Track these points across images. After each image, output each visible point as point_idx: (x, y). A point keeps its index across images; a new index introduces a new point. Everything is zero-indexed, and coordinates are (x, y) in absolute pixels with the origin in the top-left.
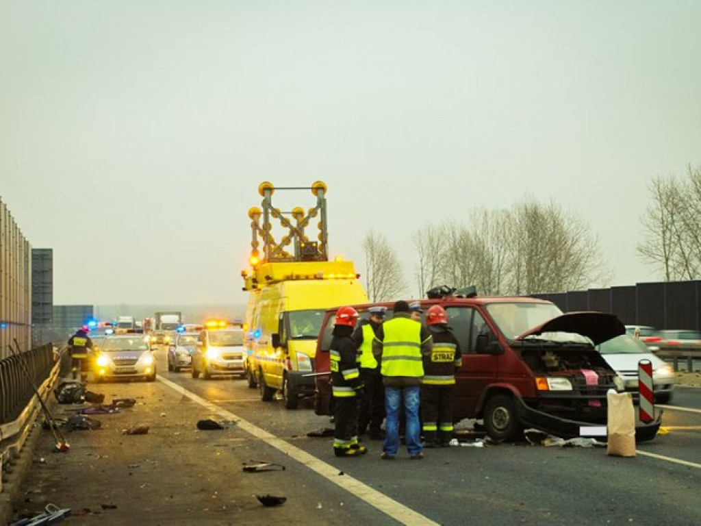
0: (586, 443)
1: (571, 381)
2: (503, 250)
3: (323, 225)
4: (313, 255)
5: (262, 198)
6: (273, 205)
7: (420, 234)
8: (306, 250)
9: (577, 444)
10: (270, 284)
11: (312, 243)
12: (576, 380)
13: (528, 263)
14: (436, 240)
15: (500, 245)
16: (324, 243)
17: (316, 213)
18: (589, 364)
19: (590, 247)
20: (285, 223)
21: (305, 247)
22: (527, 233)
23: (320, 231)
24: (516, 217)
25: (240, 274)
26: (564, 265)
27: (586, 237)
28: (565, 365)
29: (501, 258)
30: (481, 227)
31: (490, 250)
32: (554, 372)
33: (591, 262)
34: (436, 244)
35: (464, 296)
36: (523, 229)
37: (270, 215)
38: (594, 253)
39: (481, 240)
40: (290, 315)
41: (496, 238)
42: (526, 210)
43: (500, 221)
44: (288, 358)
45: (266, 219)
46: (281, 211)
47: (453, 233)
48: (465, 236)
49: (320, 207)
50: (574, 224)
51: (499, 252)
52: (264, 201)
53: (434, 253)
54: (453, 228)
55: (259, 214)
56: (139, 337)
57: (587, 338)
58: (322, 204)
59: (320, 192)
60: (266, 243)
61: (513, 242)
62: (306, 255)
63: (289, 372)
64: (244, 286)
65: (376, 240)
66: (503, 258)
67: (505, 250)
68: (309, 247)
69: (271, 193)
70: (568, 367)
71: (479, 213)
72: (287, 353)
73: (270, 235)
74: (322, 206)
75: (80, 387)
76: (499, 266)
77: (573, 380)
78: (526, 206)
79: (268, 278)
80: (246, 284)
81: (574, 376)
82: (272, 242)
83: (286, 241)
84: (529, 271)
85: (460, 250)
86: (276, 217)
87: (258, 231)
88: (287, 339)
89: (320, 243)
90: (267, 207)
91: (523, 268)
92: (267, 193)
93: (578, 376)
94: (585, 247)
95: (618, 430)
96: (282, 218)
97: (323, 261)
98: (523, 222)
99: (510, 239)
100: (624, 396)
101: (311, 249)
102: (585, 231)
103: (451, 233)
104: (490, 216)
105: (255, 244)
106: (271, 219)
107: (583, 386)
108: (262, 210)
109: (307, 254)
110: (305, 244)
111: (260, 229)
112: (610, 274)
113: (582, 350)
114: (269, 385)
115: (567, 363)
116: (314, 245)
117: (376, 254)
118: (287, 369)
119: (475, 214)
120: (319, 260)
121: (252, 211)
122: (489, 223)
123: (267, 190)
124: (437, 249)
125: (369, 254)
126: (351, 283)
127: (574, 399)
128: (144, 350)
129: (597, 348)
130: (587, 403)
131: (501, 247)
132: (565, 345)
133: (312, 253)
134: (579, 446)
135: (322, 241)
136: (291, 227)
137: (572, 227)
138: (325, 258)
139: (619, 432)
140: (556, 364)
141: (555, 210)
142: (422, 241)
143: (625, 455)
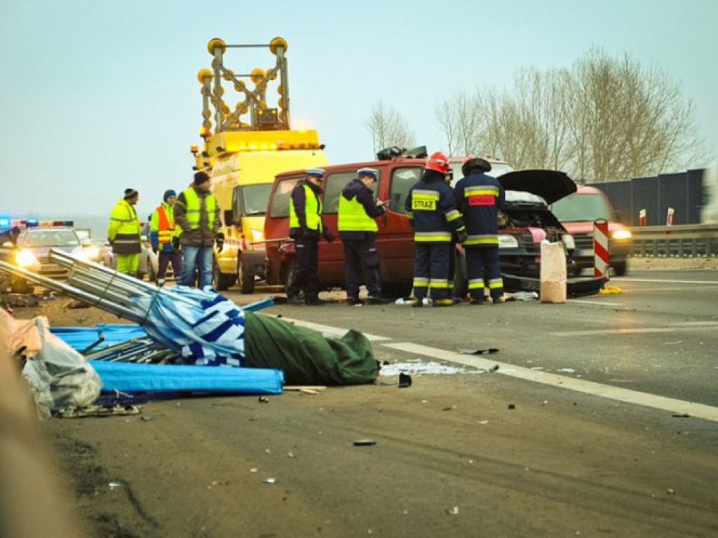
0: (528, 297)
1: (517, 239)
2: (561, 127)
3: (283, 90)
4: (272, 125)
5: (212, 58)
6: (224, 65)
7: (447, 108)
8: (265, 117)
9: (518, 298)
10: (222, 157)
11: (271, 110)
12: (522, 238)
13: (596, 146)
14: (469, 115)
15: (557, 120)
16: (285, 110)
17: (276, 75)
18: (539, 222)
19: (680, 120)
20: (240, 87)
21: (264, 114)
22: (594, 103)
23: (280, 96)
24: (580, 82)
25: (190, 150)
26: (643, 147)
27: (675, 105)
28: (514, 223)
29: (559, 138)
30: (530, 95)
31: (544, 127)
32: (502, 230)
33: (682, 140)
34: (469, 123)
35: (414, 156)
36: (588, 98)
37: (222, 79)
38: (685, 128)
39: (531, 114)
40: (244, 190)
41: (552, 111)
42: (593, 69)
43: (557, 86)
44: (243, 237)
45: (218, 82)
46: (235, 73)
47: (493, 105)
48: (509, 110)
49: (280, 67)
50: (657, 89)
51: (556, 130)
52: (214, 60)
53: (467, 135)
54: (492, 98)
55: (210, 77)
56: (68, 230)
57: (541, 198)
58: (282, 64)
59: (279, 50)
60: (218, 110)
61: (576, 117)
62: (263, 125)
63: (245, 252)
64: (195, 165)
65: (386, 117)
66: (562, 138)
67: (564, 128)
68: (267, 114)
69: (223, 52)
70: (516, 225)
71: (529, 77)
72: (241, 231)
73: (222, 101)
74: (282, 66)
75: (5, 277)
76: (557, 151)
77: (519, 237)
78: (592, 66)
79: (219, 149)
80: (197, 162)
81: (520, 234)
82: (226, 110)
83: (242, 108)
84: (596, 156)
85: (503, 129)
86: (229, 80)
87: (209, 99)
88: (242, 216)
89: (280, 110)
90: (218, 67)
91: (590, 152)
92: (218, 51)
93: (525, 234)
94: (672, 119)
95: (549, 278)
96: (236, 81)
97: (284, 129)
98: (588, 89)
99: (571, 111)
100: (555, 245)
101: (270, 117)
102: (674, 96)
103: (490, 104)
104: (543, 80)
105: (206, 114)
106: (223, 82)
107: (531, 243)
108: (212, 71)
109: (265, 122)
110: (264, 111)
111: (211, 96)
112: (707, 156)
113: (533, 209)
114: (223, 271)
115: (515, 221)
116: (274, 112)
117: (386, 138)
118: (242, 249)
119: (523, 77)
120: (280, 129)
121: (202, 74)
122: (543, 91)
123: (217, 47)
124: (471, 129)
125: (377, 136)
126: (314, 154)
127: (521, 256)
128: (74, 246)
129: (549, 208)
130: (534, 261)
131: (559, 124)
132: (514, 204)
133: (270, 122)
134: (521, 300)
135: (282, 107)
136: (247, 92)
137: (655, 93)
138: (286, 127)
139: (549, 280)
140: (504, 222)
141: (631, 69)
142: (450, 119)
143: (555, 301)
